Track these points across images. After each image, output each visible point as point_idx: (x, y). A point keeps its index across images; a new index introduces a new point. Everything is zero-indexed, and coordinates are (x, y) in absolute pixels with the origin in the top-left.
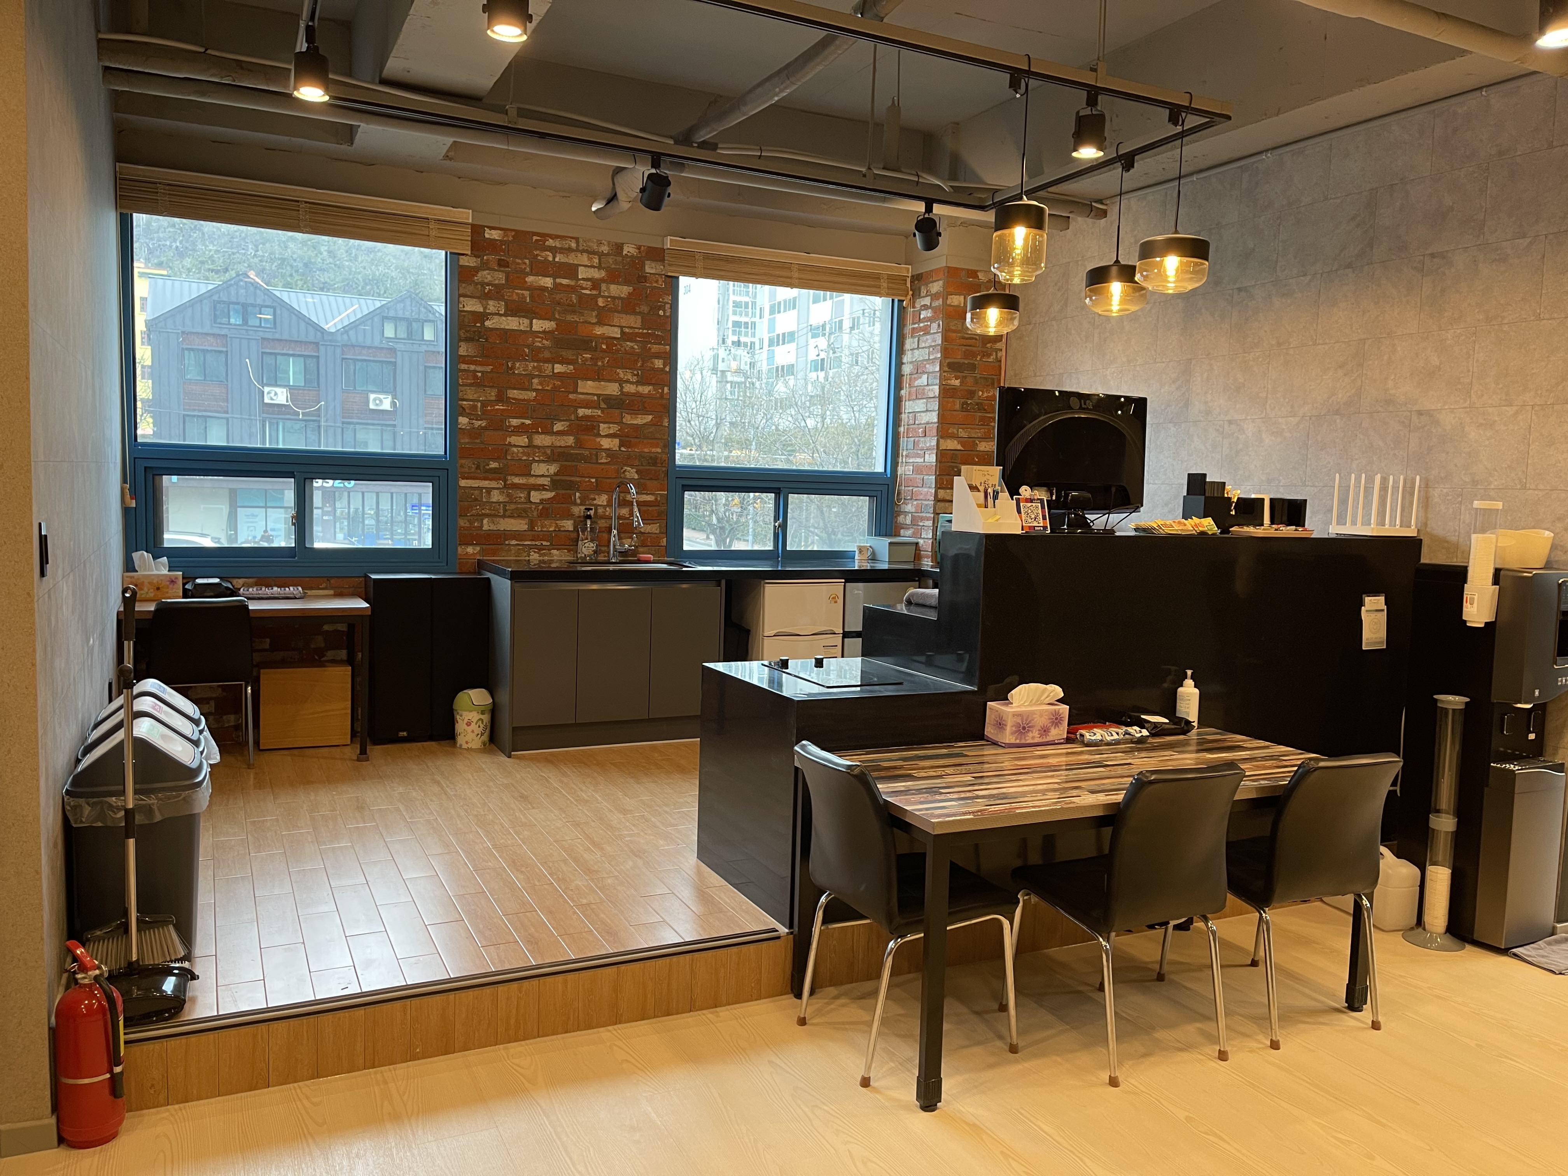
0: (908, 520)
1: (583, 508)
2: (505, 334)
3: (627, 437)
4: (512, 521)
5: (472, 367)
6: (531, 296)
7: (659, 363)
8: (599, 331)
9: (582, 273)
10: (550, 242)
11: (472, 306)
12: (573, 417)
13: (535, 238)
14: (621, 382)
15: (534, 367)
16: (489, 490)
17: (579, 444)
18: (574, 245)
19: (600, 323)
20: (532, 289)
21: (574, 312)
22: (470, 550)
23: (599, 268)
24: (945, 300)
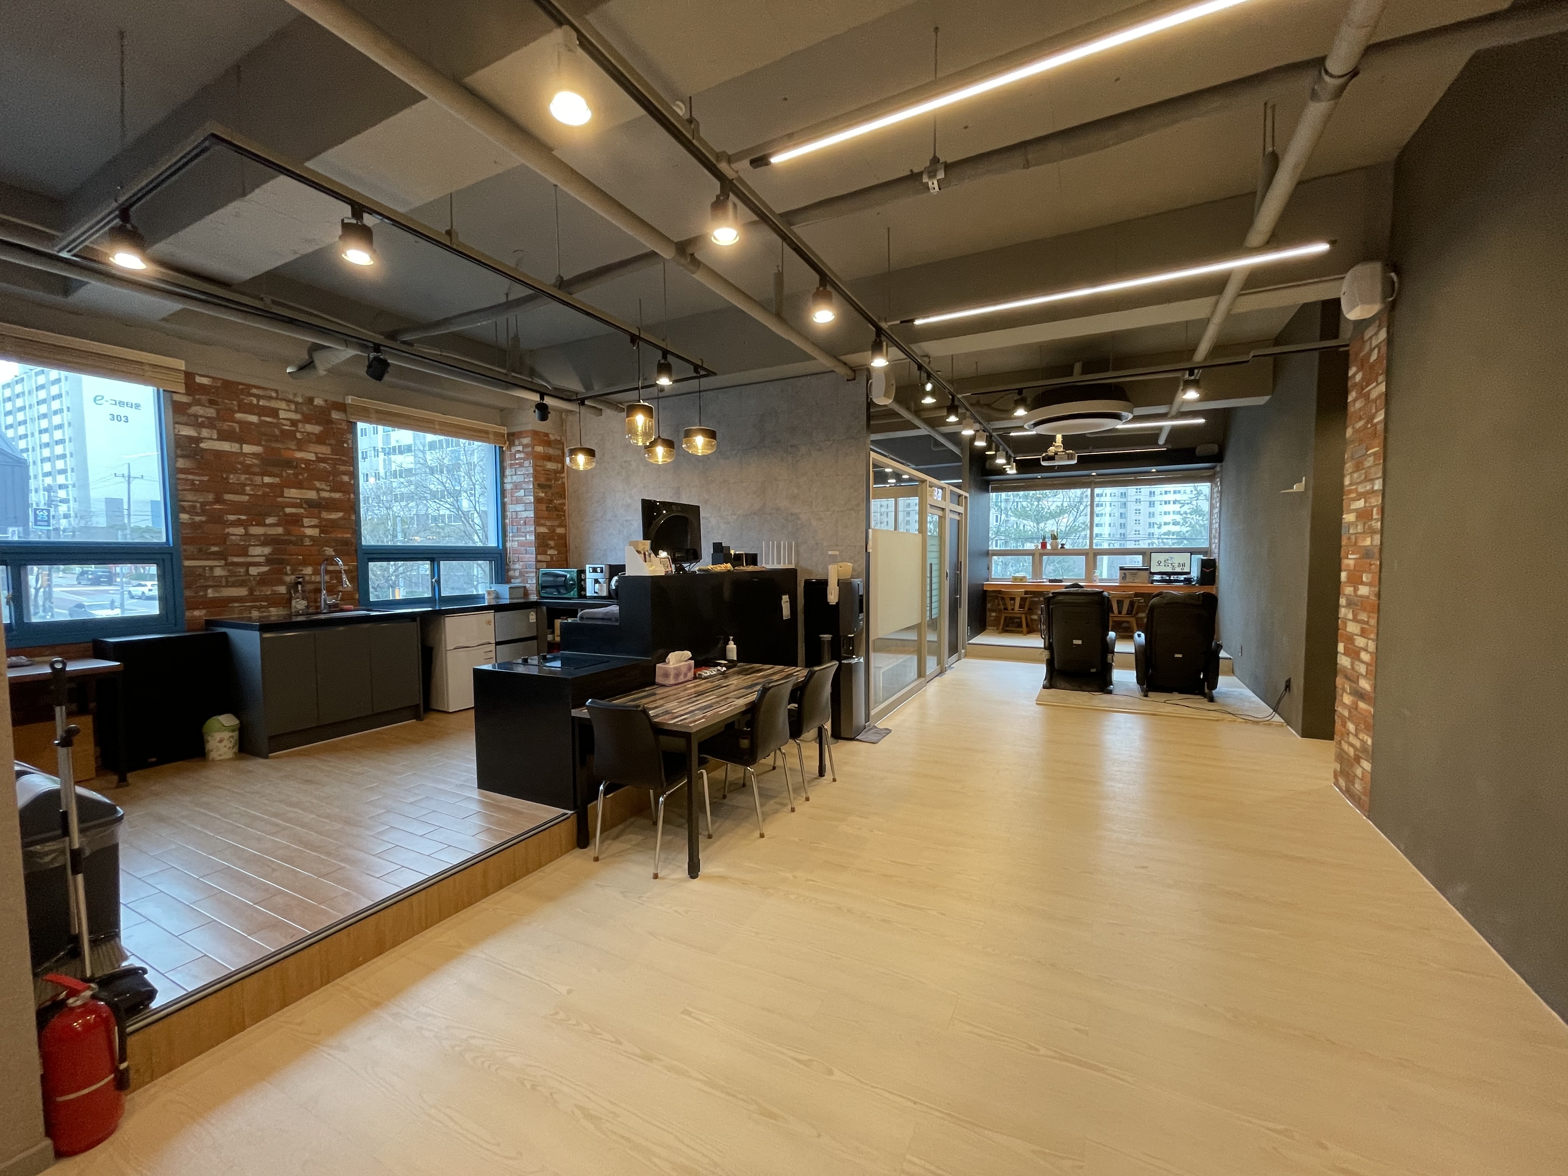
0: (517, 574)
1: (293, 577)
2: (218, 454)
3: (325, 527)
4: (234, 589)
5: (190, 477)
6: (240, 428)
7: (346, 478)
8: (299, 455)
9: (282, 414)
10: (254, 391)
11: (188, 431)
12: (281, 513)
13: (240, 387)
14: (318, 490)
15: (246, 479)
16: (211, 568)
17: (288, 533)
18: (274, 395)
19: (300, 449)
20: (239, 422)
21: (277, 441)
22: (197, 613)
23: (296, 411)
24: (533, 448)
